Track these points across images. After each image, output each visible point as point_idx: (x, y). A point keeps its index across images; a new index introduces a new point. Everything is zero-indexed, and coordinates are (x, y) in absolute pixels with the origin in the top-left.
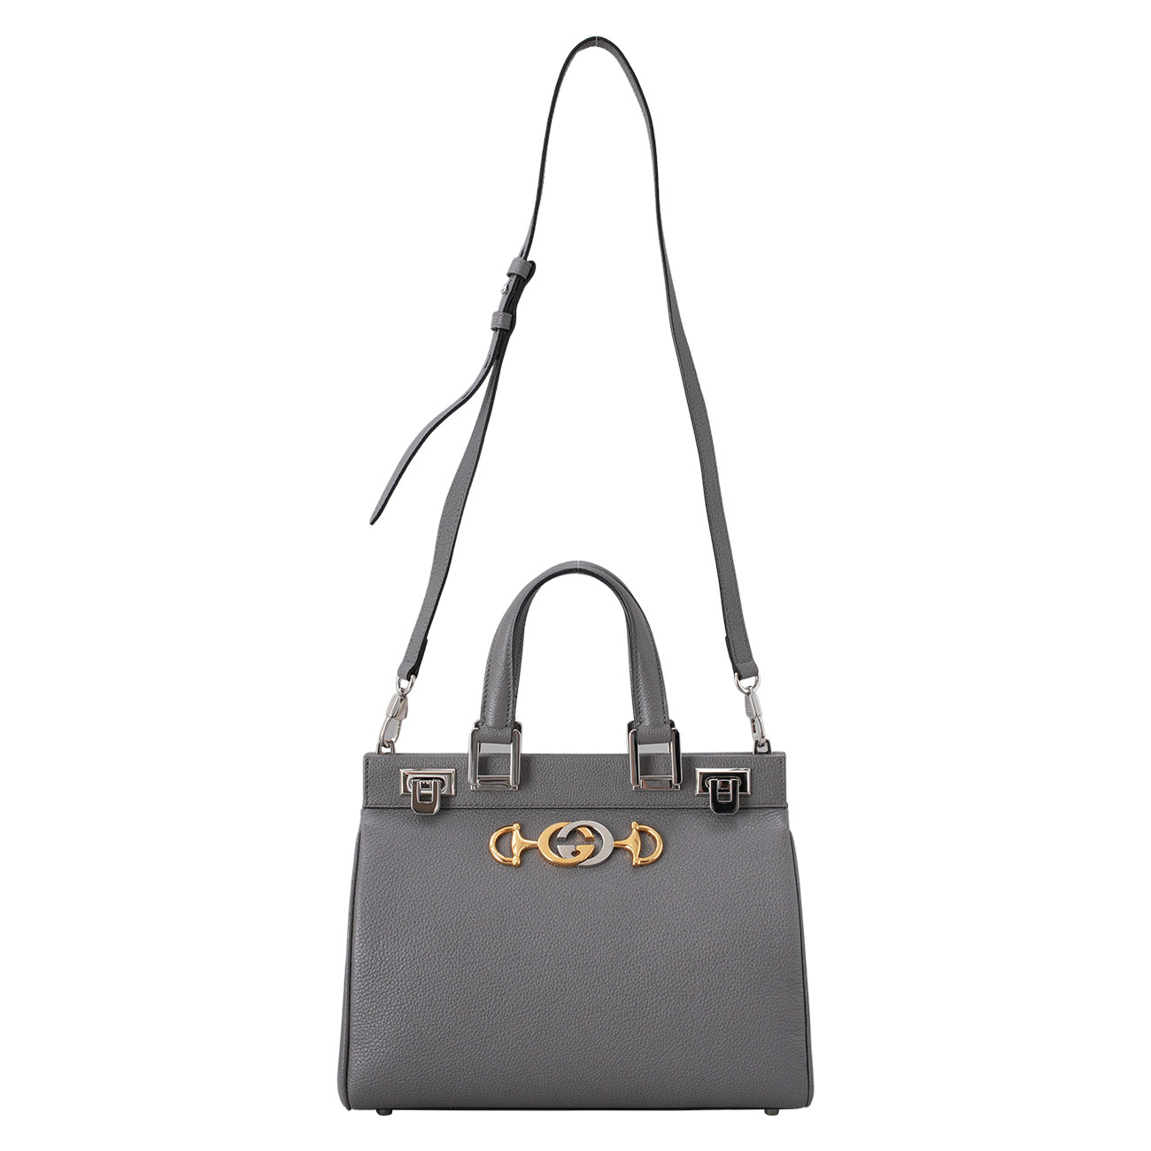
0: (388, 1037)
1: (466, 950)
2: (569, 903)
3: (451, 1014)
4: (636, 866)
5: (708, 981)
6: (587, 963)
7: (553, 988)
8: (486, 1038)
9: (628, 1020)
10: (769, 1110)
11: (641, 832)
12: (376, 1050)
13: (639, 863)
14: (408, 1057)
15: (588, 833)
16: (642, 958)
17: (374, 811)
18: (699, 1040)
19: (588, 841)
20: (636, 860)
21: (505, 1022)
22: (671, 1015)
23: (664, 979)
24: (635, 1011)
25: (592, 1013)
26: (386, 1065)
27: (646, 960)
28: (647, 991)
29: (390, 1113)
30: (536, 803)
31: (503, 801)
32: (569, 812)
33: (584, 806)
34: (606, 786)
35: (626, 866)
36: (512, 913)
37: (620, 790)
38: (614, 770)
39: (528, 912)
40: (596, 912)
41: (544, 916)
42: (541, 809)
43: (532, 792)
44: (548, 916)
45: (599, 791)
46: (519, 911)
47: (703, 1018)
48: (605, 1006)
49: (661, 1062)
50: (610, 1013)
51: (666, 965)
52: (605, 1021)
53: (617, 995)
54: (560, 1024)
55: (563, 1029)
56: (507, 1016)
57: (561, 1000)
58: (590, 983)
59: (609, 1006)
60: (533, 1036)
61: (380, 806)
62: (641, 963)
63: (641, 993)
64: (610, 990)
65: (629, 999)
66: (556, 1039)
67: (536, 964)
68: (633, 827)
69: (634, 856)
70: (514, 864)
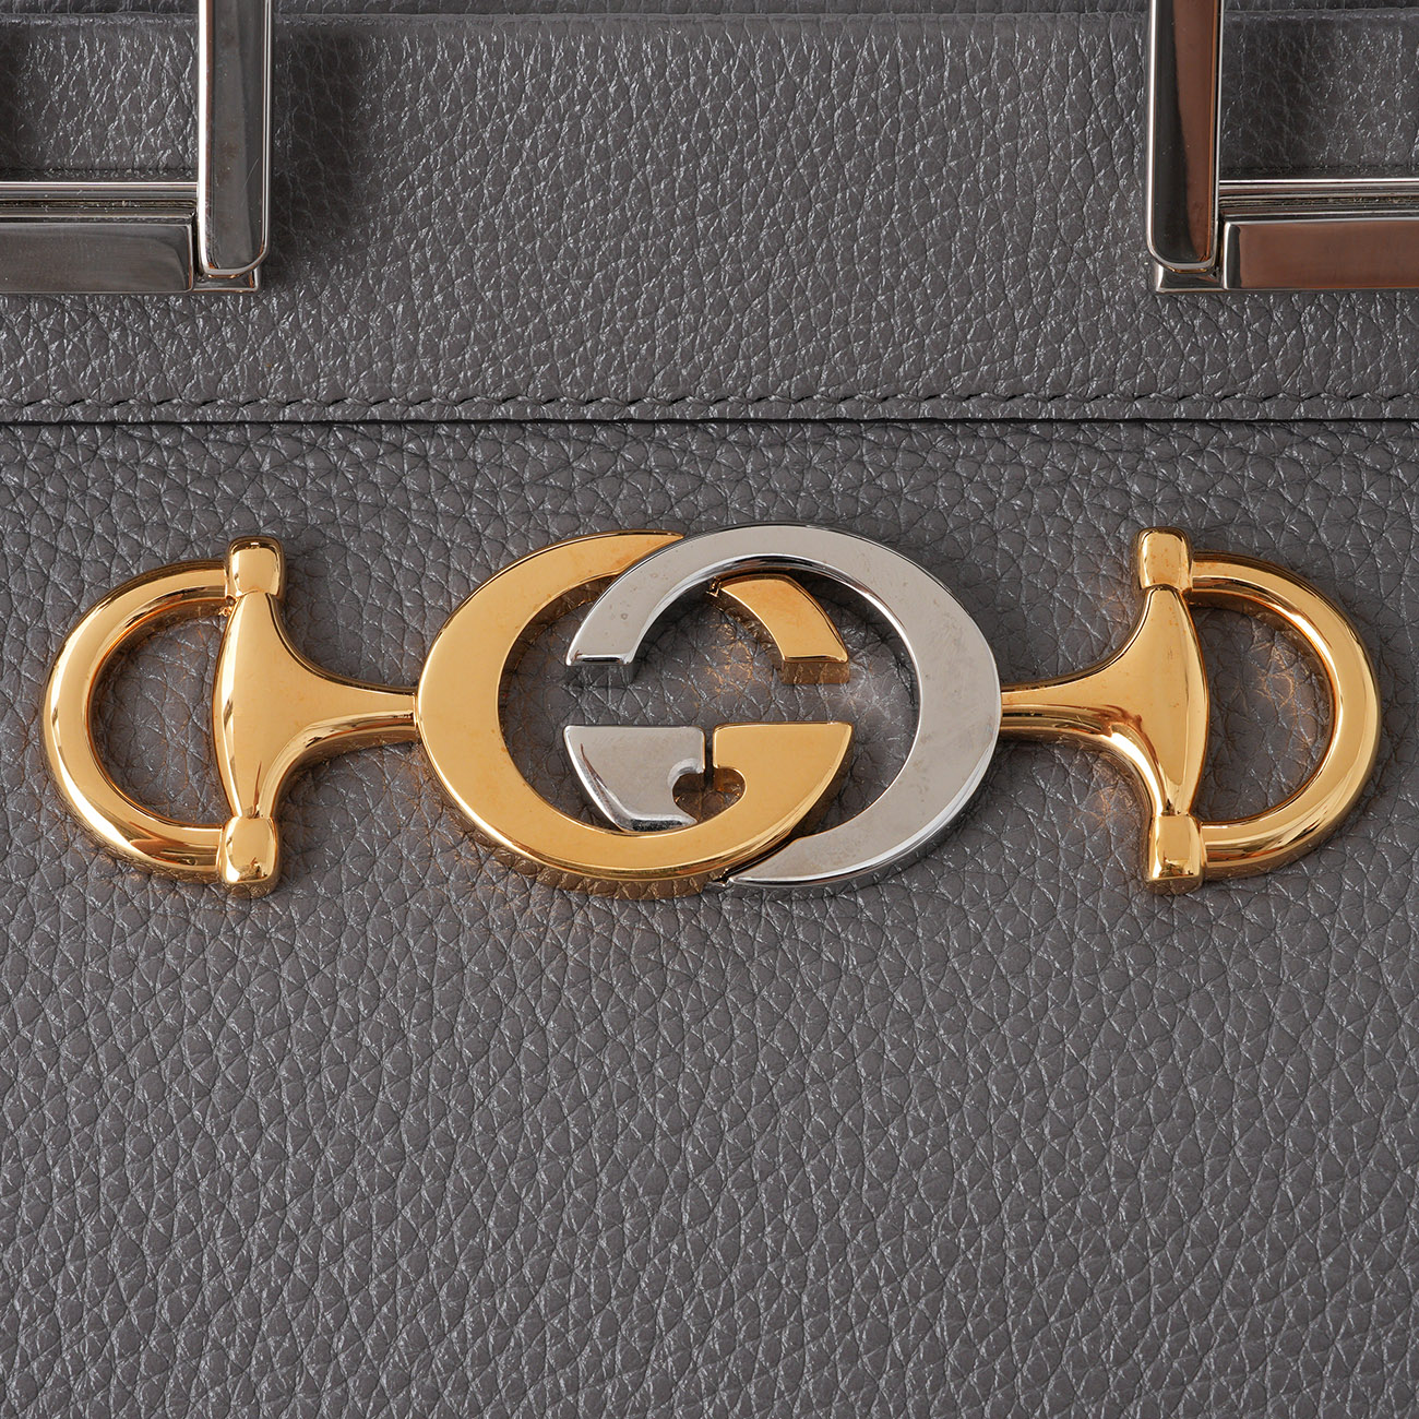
2: (656, 1191)
11: (1207, 608)
30: (406, 383)
31: (157, 367)
32: (663, 445)
33: (773, 407)
34: (943, 257)
35: (1093, 888)
36: (217, 1270)
37: (1048, 290)
38: (1012, 132)
39: (336, 1255)
40: (863, 1257)
41: (460, 1293)
42: (443, 430)
43: (370, 305)
44: (488, 1290)
45: (890, 288)
46: (267, 1251)
68: (1147, 582)
69: (1159, 809)
70: (232, 875)
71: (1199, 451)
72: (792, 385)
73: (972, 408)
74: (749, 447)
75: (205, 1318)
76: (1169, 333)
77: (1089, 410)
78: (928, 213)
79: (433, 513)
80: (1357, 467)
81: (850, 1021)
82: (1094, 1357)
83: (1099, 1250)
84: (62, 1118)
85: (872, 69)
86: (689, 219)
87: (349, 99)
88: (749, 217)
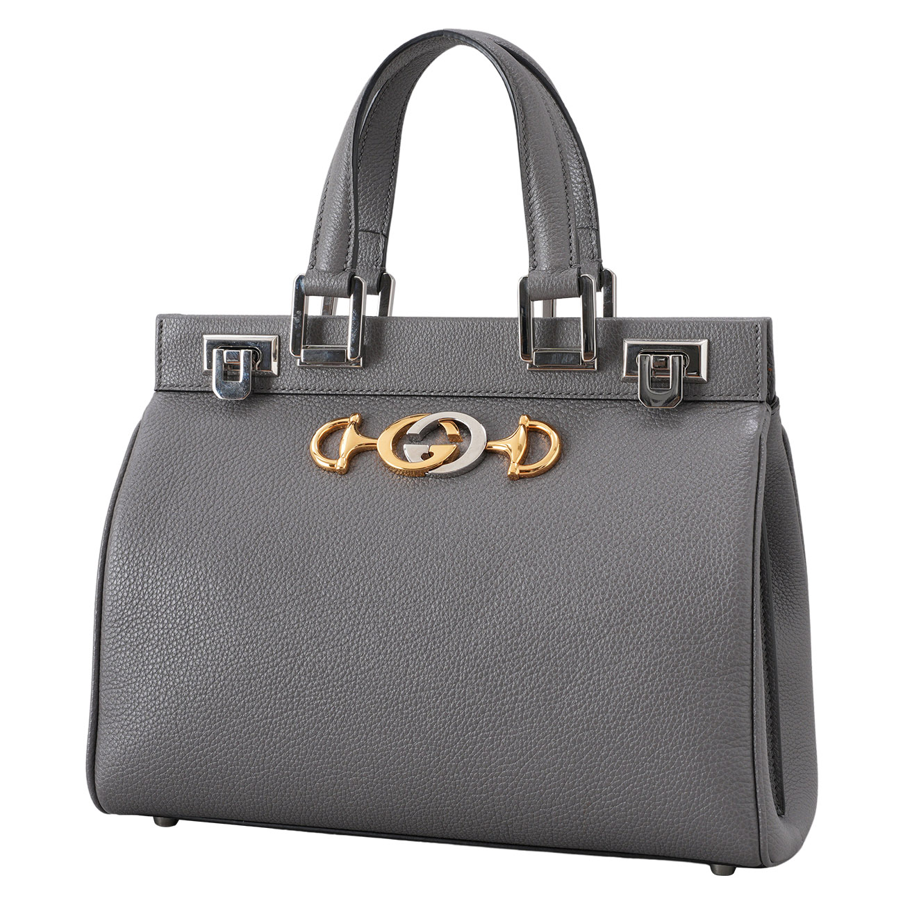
4: (513, 478)
5: (596, 651)
9: (474, 703)
10: (717, 867)
12: (128, 725)
13: (517, 472)
14: (168, 739)
15: (451, 430)
17: (168, 395)
18: (580, 741)
20: (514, 468)
22: (537, 701)
23: (530, 645)
24: (484, 691)
25: (422, 690)
29: (174, 823)
30: (390, 387)
31: (345, 384)
33: (458, 394)
36: (323, 538)
39: (345, 537)
41: (366, 545)
42: (397, 397)
43: (384, 372)
45: (480, 370)
46: (332, 536)
47: (586, 709)
48: (441, 680)
49: (524, 772)
50: (448, 691)
51: (534, 624)
52: (440, 703)
53: (459, 665)
54: (376, 702)
55: (381, 710)
56: (301, 686)
57: (378, 668)
58: (421, 645)
59: (447, 681)
60: (337, 718)
61: (177, 389)
62: (498, 618)
63: (495, 664)
64: (450, 658)
65: (476, 672)
66: (370, 726)
67: (347, 613)
68: (520, 423)
69: (512, 462)
70: (338, 468)
71: (539, 405)
72: (461, 389)
73: (495, 394)
74: (453, 402)
75: (319, 547)
76: (532, 380)
77: (518, 395)
78: (487, 355)
79: (393, 412)
82: (483, 562)
83: (487, 541)
85: (477, 327)
86: (443, 355)
87: (381, 332)
88: (454, 356)
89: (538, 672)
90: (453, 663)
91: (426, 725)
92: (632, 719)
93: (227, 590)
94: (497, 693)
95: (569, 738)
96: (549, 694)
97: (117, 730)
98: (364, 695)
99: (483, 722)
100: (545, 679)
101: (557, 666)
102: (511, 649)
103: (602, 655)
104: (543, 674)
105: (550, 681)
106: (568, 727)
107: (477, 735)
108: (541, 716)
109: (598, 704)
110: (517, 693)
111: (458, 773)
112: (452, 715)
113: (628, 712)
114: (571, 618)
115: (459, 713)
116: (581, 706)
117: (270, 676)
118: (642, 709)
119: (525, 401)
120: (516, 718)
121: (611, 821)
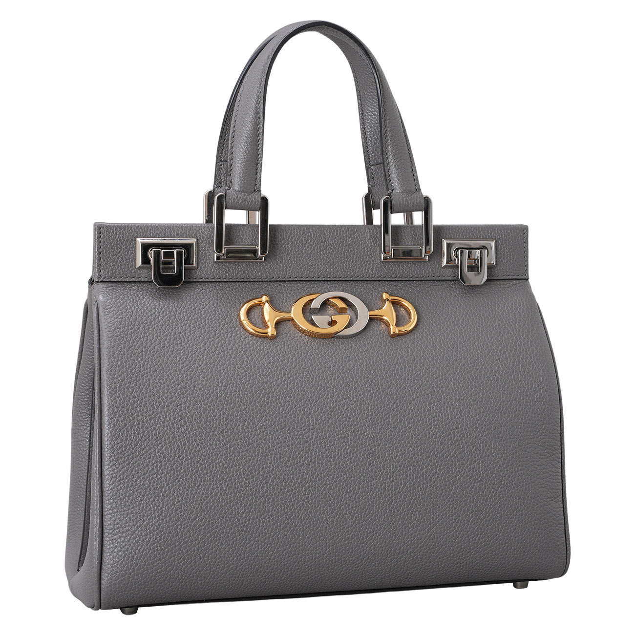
0: (148, 524)
1: (229, 426)
2: (332, 374)
3: (216, 495)
4: (395, 336)
5: (476, 450)
6: (356, 435)
7: (322, 463)
8: (253, 519)
9: (399, 492)
10: (519, 583)
11: (394, 303)
12: (134, 539)
13: (397, 332)
15: (341, 304)
16: (410, 428)
17: (109, 284)
18: (468, 510)
19: (342, 311)
20: (393, 329)
21: (273, 501)
22: (441, 486)
23: (433, 449)
24: (406, 483)
25: (363, 487)
26: (146, 554)
27: (414, 430)
28: (417, 462)
29: (135, 612)
30: (282, 275)
31: (248, 273)
32: (317, 284)
33: (331, 279)
34: (353, 257)
35: (383, 336)
36: (274, 386)
37: (367, 262)
38: (362, 240)
39: (290, 384)
40: (361, 382)
41: (307, 388)
43: (277, 264)
44: (311, 388)
45: (346, 262)
46: (281, 384)
47: (472, 488)
48: (376, 479)
49: (430, 536)
50: (381, 486)
51: (434, 435)
52: (376, 495)
53: (387, 467)
54: (330, 500)
55: (334, 505)
56: (275, 494)
57: (331, 475)
58: (360, 456)
59: (380, 479)
60: (302, 514)
61: (115, 280)
62: (410, 433)
63: (411, 465)
64: (381, 462)
65: (399, 471)
66: (326, 517)
67: (303, 438)
68: (385, 298)
69: (391, 325)
70: (270, 335)
72: (334, 275)
73: (357, 279)
77: (373, 279)
78: (351, 251)
80: (408, 287)
81: (354, 353)
83: (391, 380)
84: (251, 367)
85: (343, 231)
86: (320, 252)
88: (328, 252)
89: (440, 466)
90: (383, 467)
91: (366, 511)
92: (501, 492)
93: (210, 429)
94: (414, 484)
95: (461, 509)
96: (448, 480)
97: (124, 544)
98: (322, 495)
99: (404, 505)
100: (445, 471)
101: (452, 461)
102: (421, 453)
103: (480, 451)
104: (444, 468)
105: (448, 472)
106: (461, 502)
107: (401, 514)
108: (443, 496)
109: (480, 484)
110: (427, 483)
111: (385, 542)
112: (384, 503)
113: (498, 487)
114: (458, 429)
115: (388, 500)
116: (468, 487)
117: (251, 490)
118: (507, 484)
119: (377, 283)
120: (427, 499)
121: (480, 561)
